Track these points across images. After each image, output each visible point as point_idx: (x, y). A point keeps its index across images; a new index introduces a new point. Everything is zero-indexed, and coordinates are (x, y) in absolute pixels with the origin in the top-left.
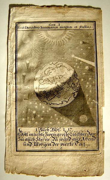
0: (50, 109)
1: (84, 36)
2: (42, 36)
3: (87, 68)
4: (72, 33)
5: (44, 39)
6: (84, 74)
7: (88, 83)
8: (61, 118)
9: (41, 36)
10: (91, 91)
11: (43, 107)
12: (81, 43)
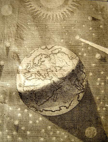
0: (41, 119)
1: (94, 9)
2: (31, 7)
3: (98, 56)
4: (76, 4)
5: (35, 11)
6: (94, 65)
7: (99, 79)
8: (58, 132)
9: (30, 5)
10: (103, 91)
11: (31, 115)
12: (90, 18)
